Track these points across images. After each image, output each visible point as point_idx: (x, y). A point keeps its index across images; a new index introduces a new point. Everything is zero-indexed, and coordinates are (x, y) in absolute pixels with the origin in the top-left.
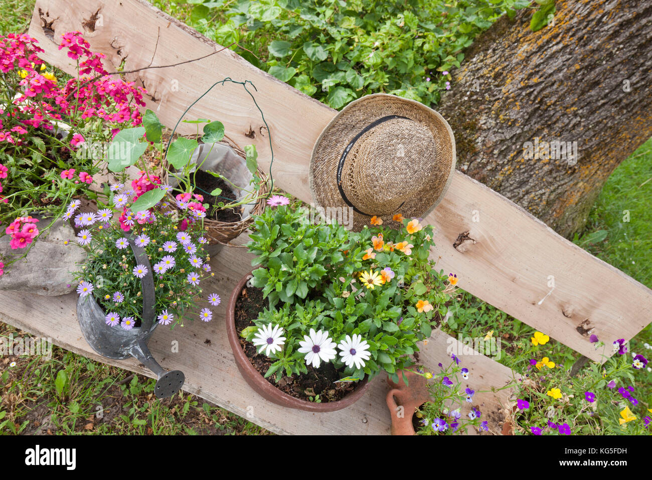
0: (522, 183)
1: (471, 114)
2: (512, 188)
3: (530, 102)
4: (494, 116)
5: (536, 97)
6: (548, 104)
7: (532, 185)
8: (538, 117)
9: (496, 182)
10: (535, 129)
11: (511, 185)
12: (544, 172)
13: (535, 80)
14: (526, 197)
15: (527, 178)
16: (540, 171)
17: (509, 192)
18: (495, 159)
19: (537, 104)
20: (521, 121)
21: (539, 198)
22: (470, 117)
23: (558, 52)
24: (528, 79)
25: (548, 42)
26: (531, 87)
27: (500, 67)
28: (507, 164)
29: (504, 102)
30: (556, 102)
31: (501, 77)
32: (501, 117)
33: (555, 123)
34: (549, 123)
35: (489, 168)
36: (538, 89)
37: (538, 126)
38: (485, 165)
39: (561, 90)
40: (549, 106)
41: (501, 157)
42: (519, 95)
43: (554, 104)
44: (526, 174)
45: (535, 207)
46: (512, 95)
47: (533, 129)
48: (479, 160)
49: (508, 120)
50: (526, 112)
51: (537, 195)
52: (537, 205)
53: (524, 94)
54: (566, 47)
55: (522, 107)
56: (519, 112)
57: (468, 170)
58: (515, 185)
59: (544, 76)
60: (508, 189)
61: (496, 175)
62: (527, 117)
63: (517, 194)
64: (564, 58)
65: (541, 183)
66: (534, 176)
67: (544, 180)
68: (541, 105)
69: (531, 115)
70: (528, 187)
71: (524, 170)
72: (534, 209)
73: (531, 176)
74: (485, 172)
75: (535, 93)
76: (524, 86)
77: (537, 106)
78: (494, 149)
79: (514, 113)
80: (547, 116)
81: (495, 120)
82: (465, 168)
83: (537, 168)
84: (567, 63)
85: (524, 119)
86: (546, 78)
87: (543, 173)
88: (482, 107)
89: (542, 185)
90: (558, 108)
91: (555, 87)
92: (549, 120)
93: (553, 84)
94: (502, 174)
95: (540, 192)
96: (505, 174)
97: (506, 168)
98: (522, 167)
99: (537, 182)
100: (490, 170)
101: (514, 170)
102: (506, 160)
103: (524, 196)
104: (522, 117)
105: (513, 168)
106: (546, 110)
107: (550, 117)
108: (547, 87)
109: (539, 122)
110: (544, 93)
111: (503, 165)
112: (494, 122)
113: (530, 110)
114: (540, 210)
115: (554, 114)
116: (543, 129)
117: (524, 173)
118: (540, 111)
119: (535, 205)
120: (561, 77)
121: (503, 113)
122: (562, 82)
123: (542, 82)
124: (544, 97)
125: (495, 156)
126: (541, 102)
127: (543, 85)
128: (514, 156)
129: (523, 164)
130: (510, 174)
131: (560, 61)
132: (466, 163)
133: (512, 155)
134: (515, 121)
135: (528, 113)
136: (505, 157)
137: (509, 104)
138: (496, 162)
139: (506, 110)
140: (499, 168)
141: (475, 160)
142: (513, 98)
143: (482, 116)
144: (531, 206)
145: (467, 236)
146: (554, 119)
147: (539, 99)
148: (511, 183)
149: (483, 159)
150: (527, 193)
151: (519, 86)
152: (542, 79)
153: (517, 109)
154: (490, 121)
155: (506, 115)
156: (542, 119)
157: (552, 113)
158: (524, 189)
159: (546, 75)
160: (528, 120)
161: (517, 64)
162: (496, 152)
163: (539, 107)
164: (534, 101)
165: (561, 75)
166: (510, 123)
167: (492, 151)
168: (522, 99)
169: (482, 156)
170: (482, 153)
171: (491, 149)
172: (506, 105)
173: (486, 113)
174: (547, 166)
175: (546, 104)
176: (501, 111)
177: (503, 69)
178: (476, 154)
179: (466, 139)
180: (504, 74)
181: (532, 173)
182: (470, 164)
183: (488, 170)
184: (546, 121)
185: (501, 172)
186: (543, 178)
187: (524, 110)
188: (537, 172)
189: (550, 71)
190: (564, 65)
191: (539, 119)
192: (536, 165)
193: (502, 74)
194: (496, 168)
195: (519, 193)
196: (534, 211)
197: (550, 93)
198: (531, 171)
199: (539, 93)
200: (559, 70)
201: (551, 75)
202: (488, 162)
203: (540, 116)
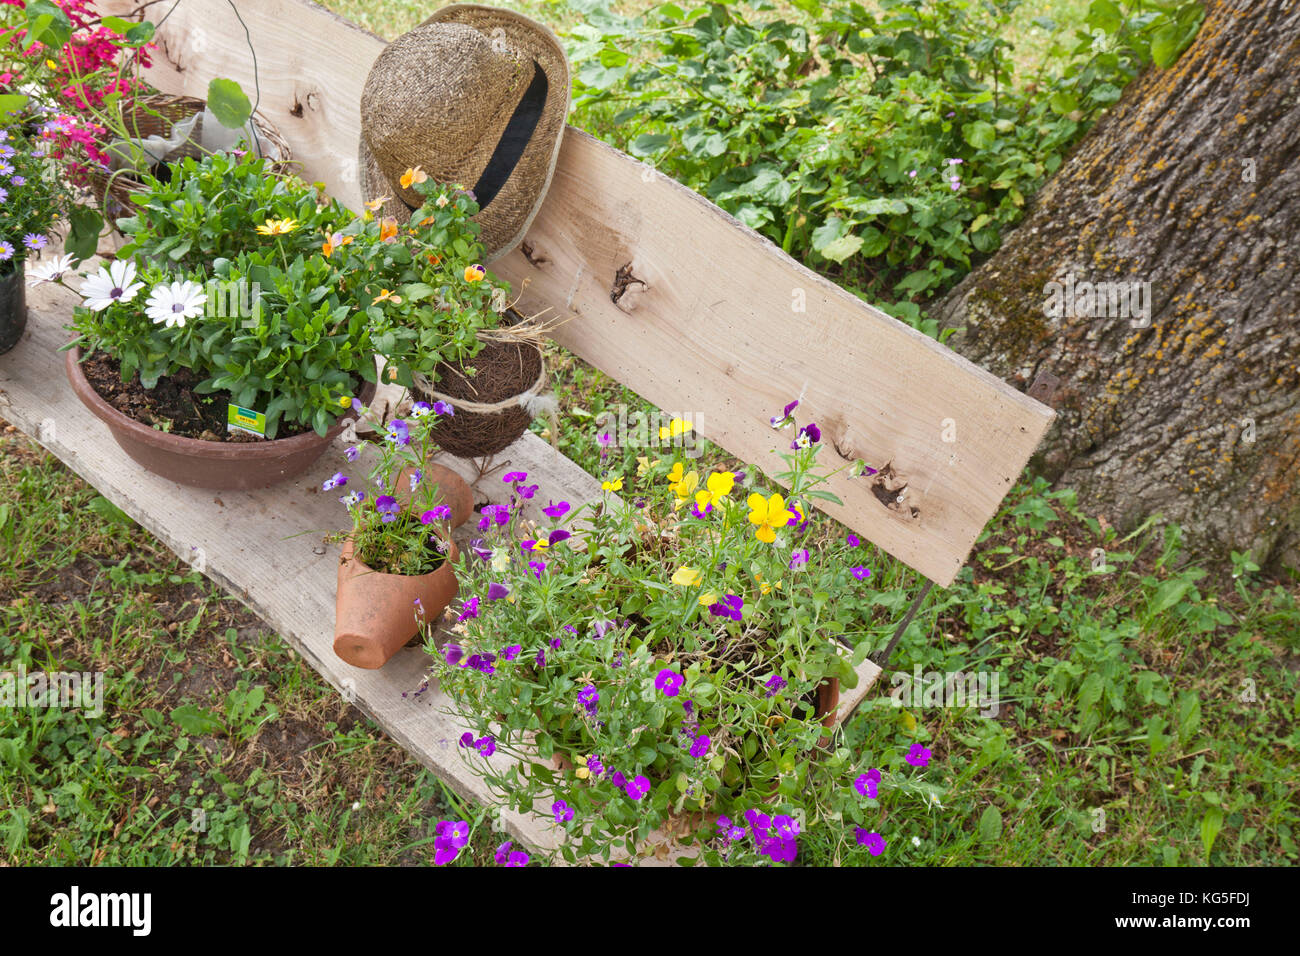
0: (1167, 412)
1: (1041, 258)
2: (1143, 424)
3: (1155, 216)
4: (1081, 256)
5: (1166, 202)
6: (1195, 215)
7: (1188, 413)
8: (1177, 248)
9: (1102, 408)
10: (1175, 277)
11: (1143, 416)
12: (1213, 380)
13: (1160, 165)
14: (1177, 444)
15: (1179, 398)
16: (1204, 378)
17: (1138, 433)
18: (1092, 353)
19: (1170, 217)
20: (1141, 260)
21: (1211, 447)
22: (1039, 266)
23: (1201, 97)
24: (1148, 166)
25: (1186, 81)
26: (1154, 181)
27: (1102, 156)
28: (1123, 363)
29: (1103, 223)
30: (1210, 207)
31: (1103, 176)
32: (1098, 256)
33: (1218, 257)
34: (1204, 258)
35: (1081, 374)
36: (1168, 184)
37: (1179, 270)
38: (1072, 368)
39: (1217, 178)
40: (1199, 219)
41: (1105, 347)
42: (1133, 203)
43: (1208, 213)
44: (1175, 390)
45: (1202, 469)
46: (1118, 205)
47: (1169, 278)
48: (1056, 357)
49: (1116, 261)
50: (1149, 239)
51: (1205, 439)
52: (1210, 463)
53: (1141, 199)
54: (1216, 82)
55: (1140, 229)
56: (1136, 243)
57: (1032, 378)
58: (1152, 416)
59: (1178, 154)
60: (1136, 428)
61: (1098, 392)
62: (1152, 251)
63: (1156, 437)
64: (1213, 107)
65: (1212, 410)
66: (1192, 391)
67: (1219, 401)
68: (1178, 219)
69: (1162, 245)
70: (1179, 418)
71: (1168, 379)
72: (1203, 475)
73: (1186, 392)
74: (1073, 384)
75: (1163, 193)
76: (1140, 183)
77: (1170, 222)
78: (1087, 330)
79: (1123, 246)
80: (1196, 244)
81: (1086, 265)
82: (1026, 374)
83: (1197, 373)
84: (1218, 116)
85: (1147, 256)
86: (1181, 158)
87: (1211, 384)
88: (1063, 241)
89: (1215, 413)
90: (1218, 222)
91: (1202, 172)
92: (1202, 253)
93: (1197, 168)
94: (1113, 387)
95: (1212, 431)
96: (1121, 388)
97: (1121, 373)
98: (1162, 371)
99: (1200, 407)
100: (1085, 380)
101: (1143, 380)
102: (1119, 355)
103: (1173, 440)
104: (1144, 250)
105: (1139, 373)
106: (1193, 230)
107: (1204, 245)
108: (1186, 177)
109: (1180, 259)
110: (1182, 190)
111: (1113, 367)
112: (1083, 269)
113: (1156, 233)
114: (1218, 477)
115: (1211, 237)
116: (1194, 274)
117: (1169, 386)
118: (1178, 234)
119: (1202, 465)
120: (1211, 149)
121: (1103, 247)
122: (1215, 159)
123: (1173, 167)
124: (1183, 201)
125: (1092, 346)
126: (1178, 211)
127: (1176, 172)
128: (1137, 344)
129: (1162, 364)
130: (1136, 389)
131: (1206, 114)
132: (1027, 364)
133: (1130, 341)
134: (1129, 263)
135: (1153, 241)
136: (1115, 346)
137: (1114, 227)
138: (1094, 358)
139: (1109, 241)
140: (1105, 373)
141: (1048, 355)
142: (1120, 212)
143: (1062, 260)
144: (1194, 467)
145: (629, 274)
146: (1213, 249)
147: (1172, 205)
148: (1142, 411)
149: (1064, 353)
150: (1180, 433)
151: (1131, 185)
152: (1171, 162)
153: (1130, 235)
154: (1076, 267)
155: (1109, 252)
156: (1186, 253)
157: (1205, 235)
158: (1170, 425)
159: (1181, 149)
160: (1156, 259)
161: (1134, 142)
162: (1091, 335)
163: (1175, 225)
164: (1163, 212)
165: (1210, 143)
166: (1117, 269)
167: (1084, 334)
168: (1139, 212)
169: (1061, 346)
170: (1061, 339)
171: (1082, 329)
172: (1107, 231)
173: (1070, 252)
174: (1219, 365)
175: (1189, 215)
176: (1098, 243)
177: (1107, 158)
178: (1050, 343)
179: (1026, 311)
180: (1109, 169)
181: (1187, 385)
182: (1037, 367)
183: (1079, 380)
184: (1198, 256)
185: (1110, 383)
186: (1214, 396)
187: (1145, 236)
188: (1197, 382)
189: (1188, 140)
190: (1214, 122)
191: (1179, 253)
192: (1194, 366)
193: (1104, 168)
194: (1098, 375)
195: (1160, 435)
196: (1204, 479)
197: (1193, 188)
198: (1185, 382)
199: (1172, 192)
200: (1206, 134)
201: (1191, 148)
202: (1079, 360)
203: (1182, 244)
